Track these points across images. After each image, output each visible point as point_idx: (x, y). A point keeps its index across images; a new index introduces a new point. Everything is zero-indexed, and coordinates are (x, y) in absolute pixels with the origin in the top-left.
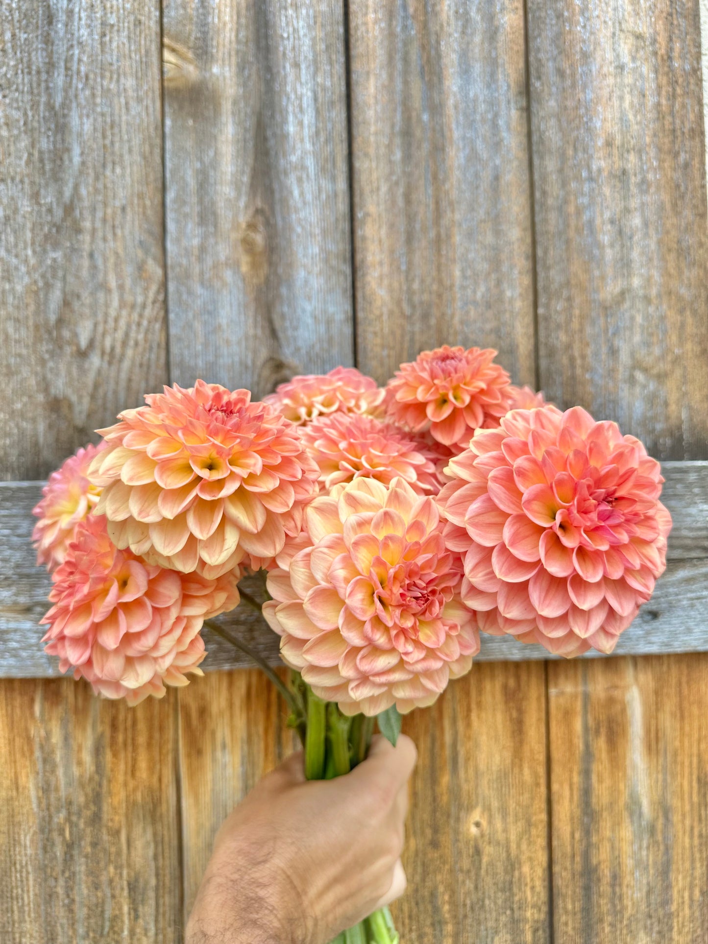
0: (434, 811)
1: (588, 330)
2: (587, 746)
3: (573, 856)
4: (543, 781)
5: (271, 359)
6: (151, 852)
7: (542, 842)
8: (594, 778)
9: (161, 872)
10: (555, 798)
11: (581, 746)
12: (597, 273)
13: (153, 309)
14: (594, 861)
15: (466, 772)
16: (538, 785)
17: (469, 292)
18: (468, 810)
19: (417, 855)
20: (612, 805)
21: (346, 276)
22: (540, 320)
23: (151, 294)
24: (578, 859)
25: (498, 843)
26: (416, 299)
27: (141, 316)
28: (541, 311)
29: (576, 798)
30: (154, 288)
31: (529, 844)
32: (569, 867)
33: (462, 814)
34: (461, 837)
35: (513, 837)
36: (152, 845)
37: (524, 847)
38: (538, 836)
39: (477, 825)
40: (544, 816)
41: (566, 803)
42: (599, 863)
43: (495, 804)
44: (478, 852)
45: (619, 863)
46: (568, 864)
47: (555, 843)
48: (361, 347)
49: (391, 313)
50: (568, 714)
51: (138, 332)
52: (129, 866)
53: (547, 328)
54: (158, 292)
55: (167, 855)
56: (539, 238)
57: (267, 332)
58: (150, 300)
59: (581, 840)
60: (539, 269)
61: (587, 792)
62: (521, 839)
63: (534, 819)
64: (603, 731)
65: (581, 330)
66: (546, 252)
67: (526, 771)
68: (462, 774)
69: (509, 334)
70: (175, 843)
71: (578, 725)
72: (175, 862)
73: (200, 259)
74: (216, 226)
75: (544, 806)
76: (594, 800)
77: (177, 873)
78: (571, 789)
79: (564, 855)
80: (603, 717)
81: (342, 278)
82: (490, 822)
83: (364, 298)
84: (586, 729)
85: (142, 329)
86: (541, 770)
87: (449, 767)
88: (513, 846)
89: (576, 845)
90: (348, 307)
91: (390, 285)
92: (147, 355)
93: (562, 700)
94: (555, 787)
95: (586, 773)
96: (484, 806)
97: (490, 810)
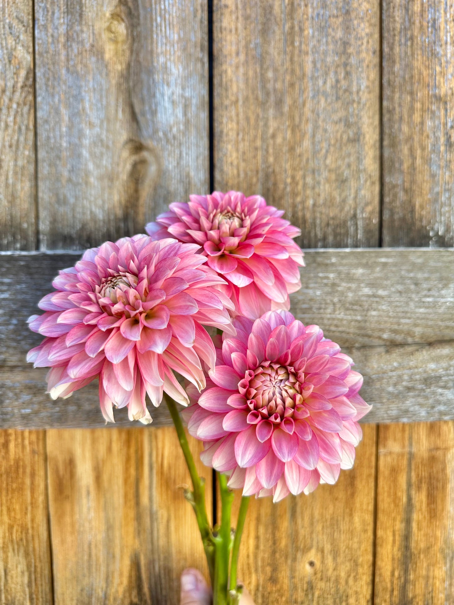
0: (274, 552)
1: (429, 123)
2: (410, 499)
3: (392, 591)
4: (370, 528)
5: (131, 140)
6: (26, 580)
7: (366, 578)
8: (414, 525)
9: (34, 596)
10: (379, 541)
11: (405, 499)
12: (438, 69)
13: (21, 93)
14: (410, 595)
15: (303, 519)
16: (365, 531)
17: (321, 82)
18: (303, 551)
19: (257, 589)
20: (428, 549)
21: (203, 64)
22: (385, 111)
23: (21, 80)
24: (396, 593)
25: (329, 580)
26: (270, 86)
27: (11, 100)
28: (385, 103)
29: (397, 543)
30: (23, 73)
31: (355, 579)
32: (388, 600)
33: (299, 555)
34: (297, 574)
35: (343, 574)
36: (26, 574)
37: (351, 582)
38: (363, 574)
39: (312, 564)
40: (370, 557)
41: (389, 547)
42: (414, 597)
43: (328, 547)
44: (311, 587)
45: (432, 597)
46: (387, 597)
47: (377, 580)
48: (217, 130)
49: (246, 99)
50: (394, 471)
51: (8, 115)
52: (7, 591)
53: (390, 120)
54: (27, 78)
55: (39, 583)
56: (385, 34)
57: (128, 116)
58: (20, 85)
59: (399, 578)
60: (385, 64)
61: (407, 537)
62: (349, 576)
63: (360, 560)
64: (424, 487)
65: (422, 123)
66: (392, 49)
67: (357, 519)
68: (299, 521)
69: (356, 123)
70: (47, 572)
71: (403, 480)
72: (47, 588)
73: (67, 46)
74: (81, 15)
75: (370, 549)
76: (413, 545)
77: (49, 597)
78: (394, 535)
79: (385, 589)
80: (425, 474)
81: (199, 65)
82: (323, 562)
83: (221, 85)
84: (409, 485)
85: (12, 113)
86: (369, 518)
87: (288, 515)
88: (343, 582)
89: (395, 582)
90: (205, 92)
91: (246, 74)
92: (16, 138)
93: (389, 459)
94: (380, 533)
95: (408, 521)
96: (318, 549)
97: (323, 551)
